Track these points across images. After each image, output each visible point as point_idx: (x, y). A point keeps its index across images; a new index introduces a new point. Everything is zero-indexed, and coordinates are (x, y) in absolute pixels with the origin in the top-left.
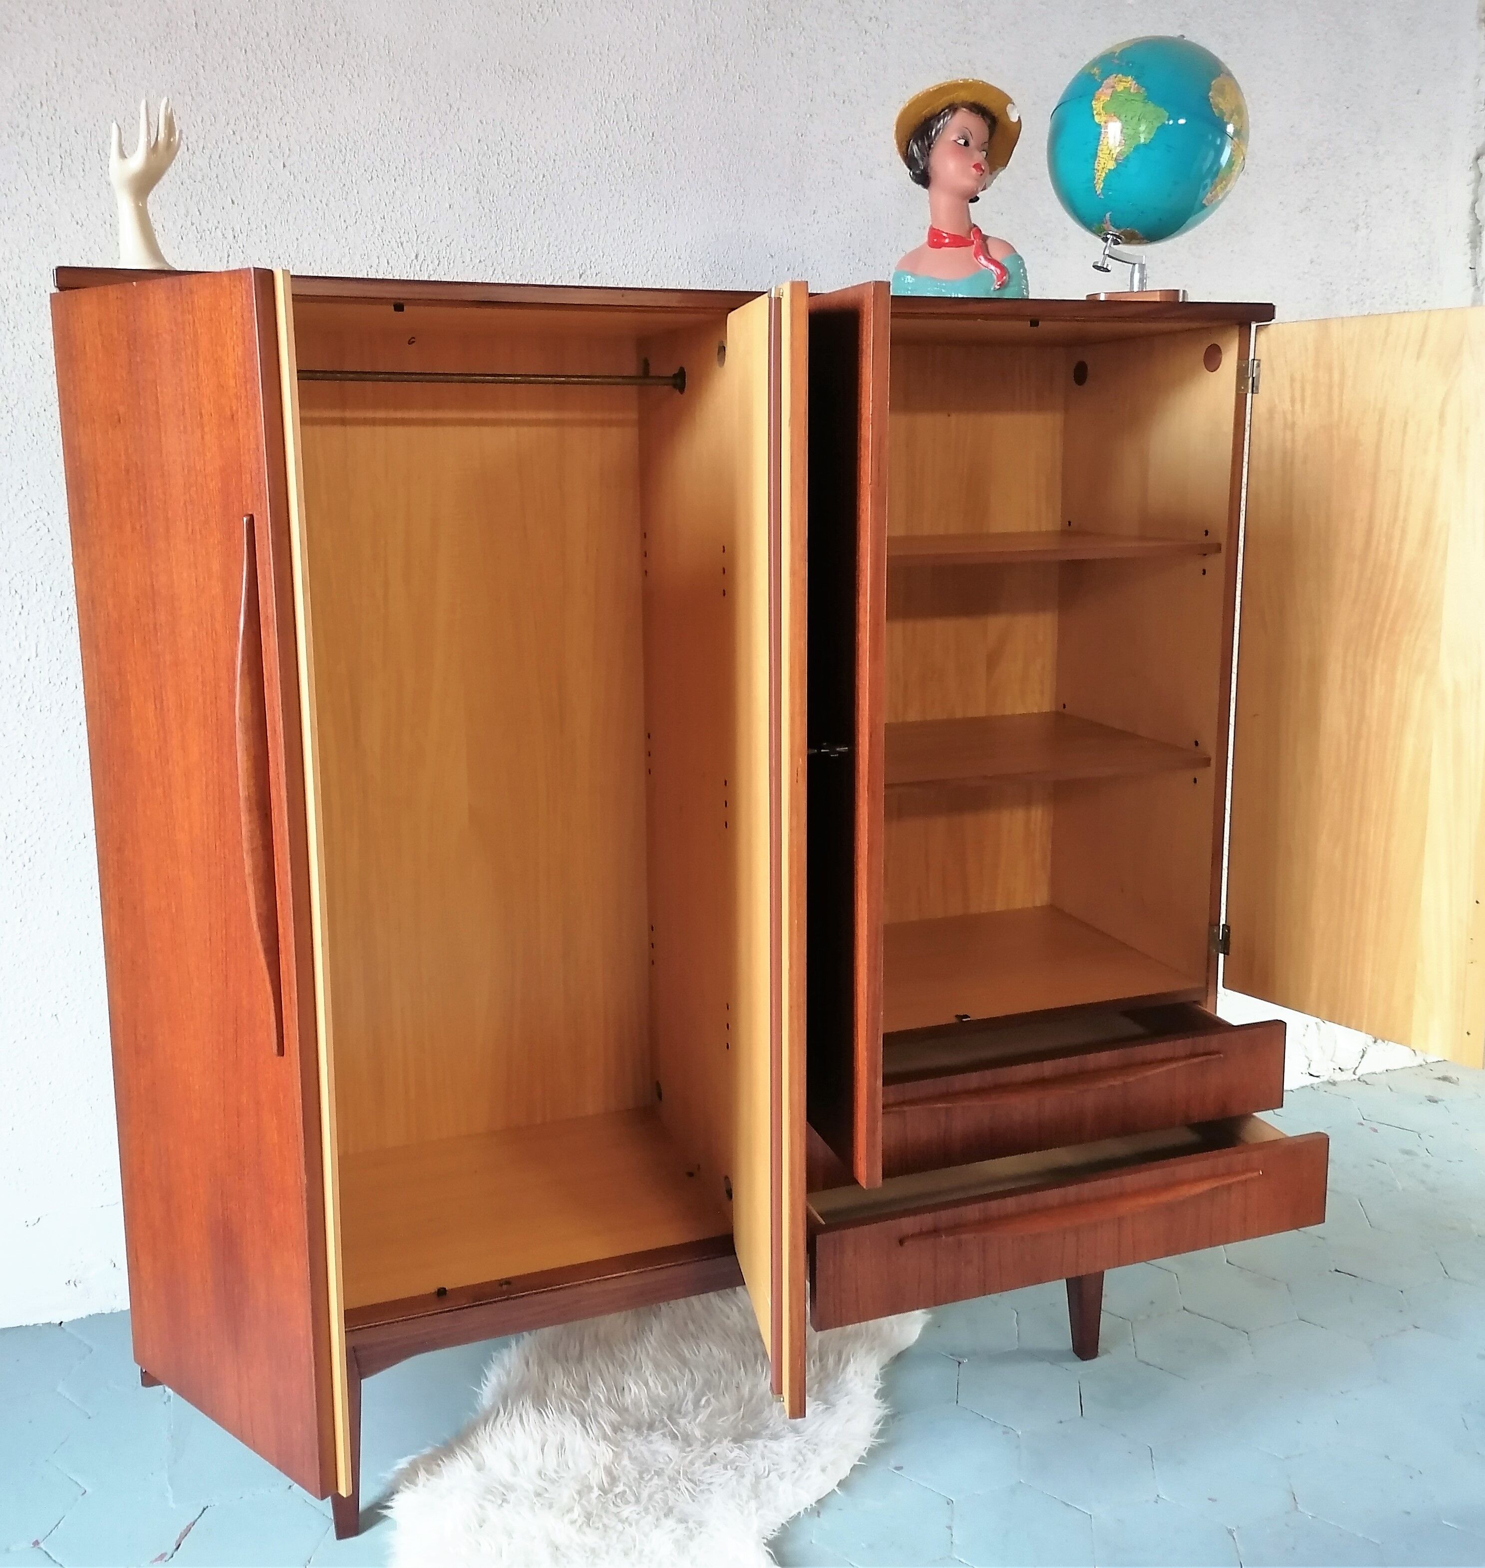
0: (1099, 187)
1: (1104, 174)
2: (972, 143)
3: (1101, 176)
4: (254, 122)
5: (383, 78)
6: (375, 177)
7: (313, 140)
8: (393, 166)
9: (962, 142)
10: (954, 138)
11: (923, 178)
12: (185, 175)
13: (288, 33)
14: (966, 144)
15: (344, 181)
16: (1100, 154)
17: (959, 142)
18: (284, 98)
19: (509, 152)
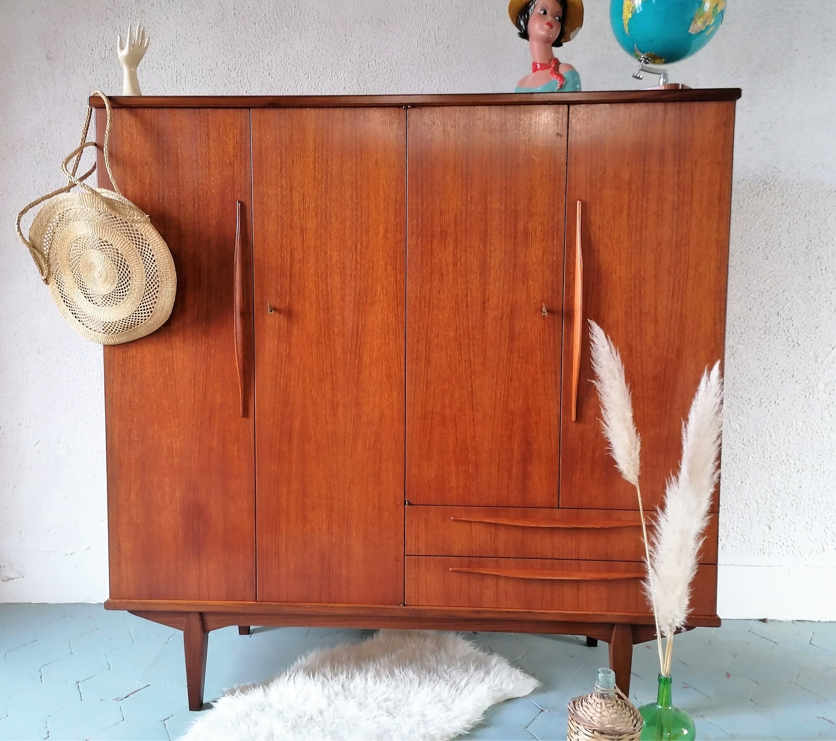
0: (627, 29)
1: (627, 22)
2: (548, 12)
3: (626, 22)
4: (257, 55)
5: (316, 30)
6: (310, 76)
7: (283, 62)
8: (318, 71)
9: (542, 12)
10: (539, 11)
11: (525, 35)
12: (227, 81)
13: (274, 13)
14: (545, 13)
15: (295, 80)
16: (624, 11)
17: (541, 12)
18: (271, 43)
19: (374, 60)
